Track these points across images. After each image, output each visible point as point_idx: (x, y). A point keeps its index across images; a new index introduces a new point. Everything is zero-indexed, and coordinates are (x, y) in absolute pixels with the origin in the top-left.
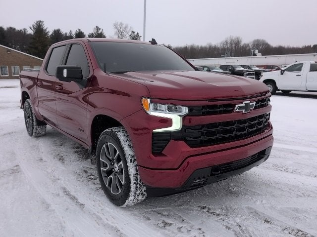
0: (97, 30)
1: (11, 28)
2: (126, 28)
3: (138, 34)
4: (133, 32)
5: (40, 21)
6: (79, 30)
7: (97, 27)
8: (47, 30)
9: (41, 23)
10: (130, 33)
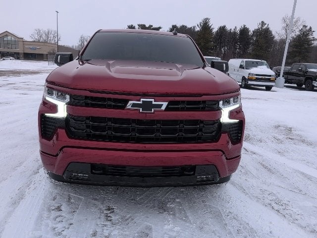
0: (262, 25)
1: (183, 26)
2: (297, 21)
3: (311, 28)
4: (305, 26)
5: (206, 19)
6: (244, 26)
7: (263, 22)
8: (212, 27)
9: (207, 21)
10: (302, 27)
